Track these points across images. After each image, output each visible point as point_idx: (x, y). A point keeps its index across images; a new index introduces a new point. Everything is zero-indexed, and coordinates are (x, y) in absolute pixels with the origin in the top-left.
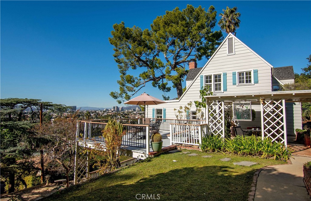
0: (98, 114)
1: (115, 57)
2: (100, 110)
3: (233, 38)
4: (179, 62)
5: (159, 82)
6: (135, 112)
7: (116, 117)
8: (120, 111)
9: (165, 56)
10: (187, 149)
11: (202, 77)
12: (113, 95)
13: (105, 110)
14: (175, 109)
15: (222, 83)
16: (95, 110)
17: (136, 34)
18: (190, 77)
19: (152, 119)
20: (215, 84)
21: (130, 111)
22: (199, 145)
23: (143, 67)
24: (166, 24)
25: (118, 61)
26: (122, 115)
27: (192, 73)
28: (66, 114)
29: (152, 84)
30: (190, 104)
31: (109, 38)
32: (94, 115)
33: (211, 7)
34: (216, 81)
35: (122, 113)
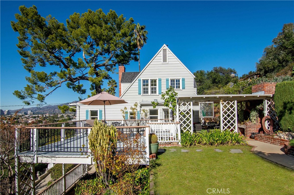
1: (20, 47)
3: (167, 49)
4: (99, 65)
5: (75, 84)
6: (27, 116)
8: (6, 115)
9: (84, 57)
10: (166, 146)
11: (140, 81)
12: (19, 95)
15: (157, 87)
17: (53, 26)
18: (125, 80)
20: (151, 88)
21: (20, 114)
22: (178, 141)
23: (54, 65)
24: (89, 23)
25: (24, 54)
29: (66, 85)
30: (136, 105)
31: (12, 22)
34: (152, 85)
35: (9, 117)
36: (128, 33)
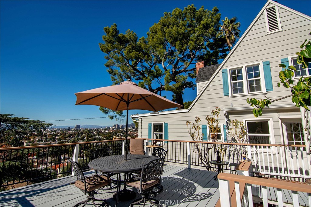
0: (100, 131)
1: (107, 66)
2: (102, 128)
6: (134, 130)
7: (116, 134)
8: (120, 129)
11: (225, 72)
13: (106, 128)
14: (188, 123)
15: (262, 78)
16: (98, 128)
17: (130, 38)
18: (202, 78)
19: (147, 141)
20: (249, 81)
21: (130, 128)
24: (164, 26)
25: (111, 72)
26: (122, 132)
27: (204, 72)
28: (71, 132)
30: (216, 112)
31: (100, 44)
32: (96, 133)
33: (215, 8)
34: (250, 76)
35: (122, 130)
36: (210, 25)
